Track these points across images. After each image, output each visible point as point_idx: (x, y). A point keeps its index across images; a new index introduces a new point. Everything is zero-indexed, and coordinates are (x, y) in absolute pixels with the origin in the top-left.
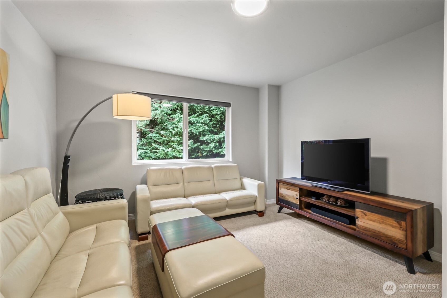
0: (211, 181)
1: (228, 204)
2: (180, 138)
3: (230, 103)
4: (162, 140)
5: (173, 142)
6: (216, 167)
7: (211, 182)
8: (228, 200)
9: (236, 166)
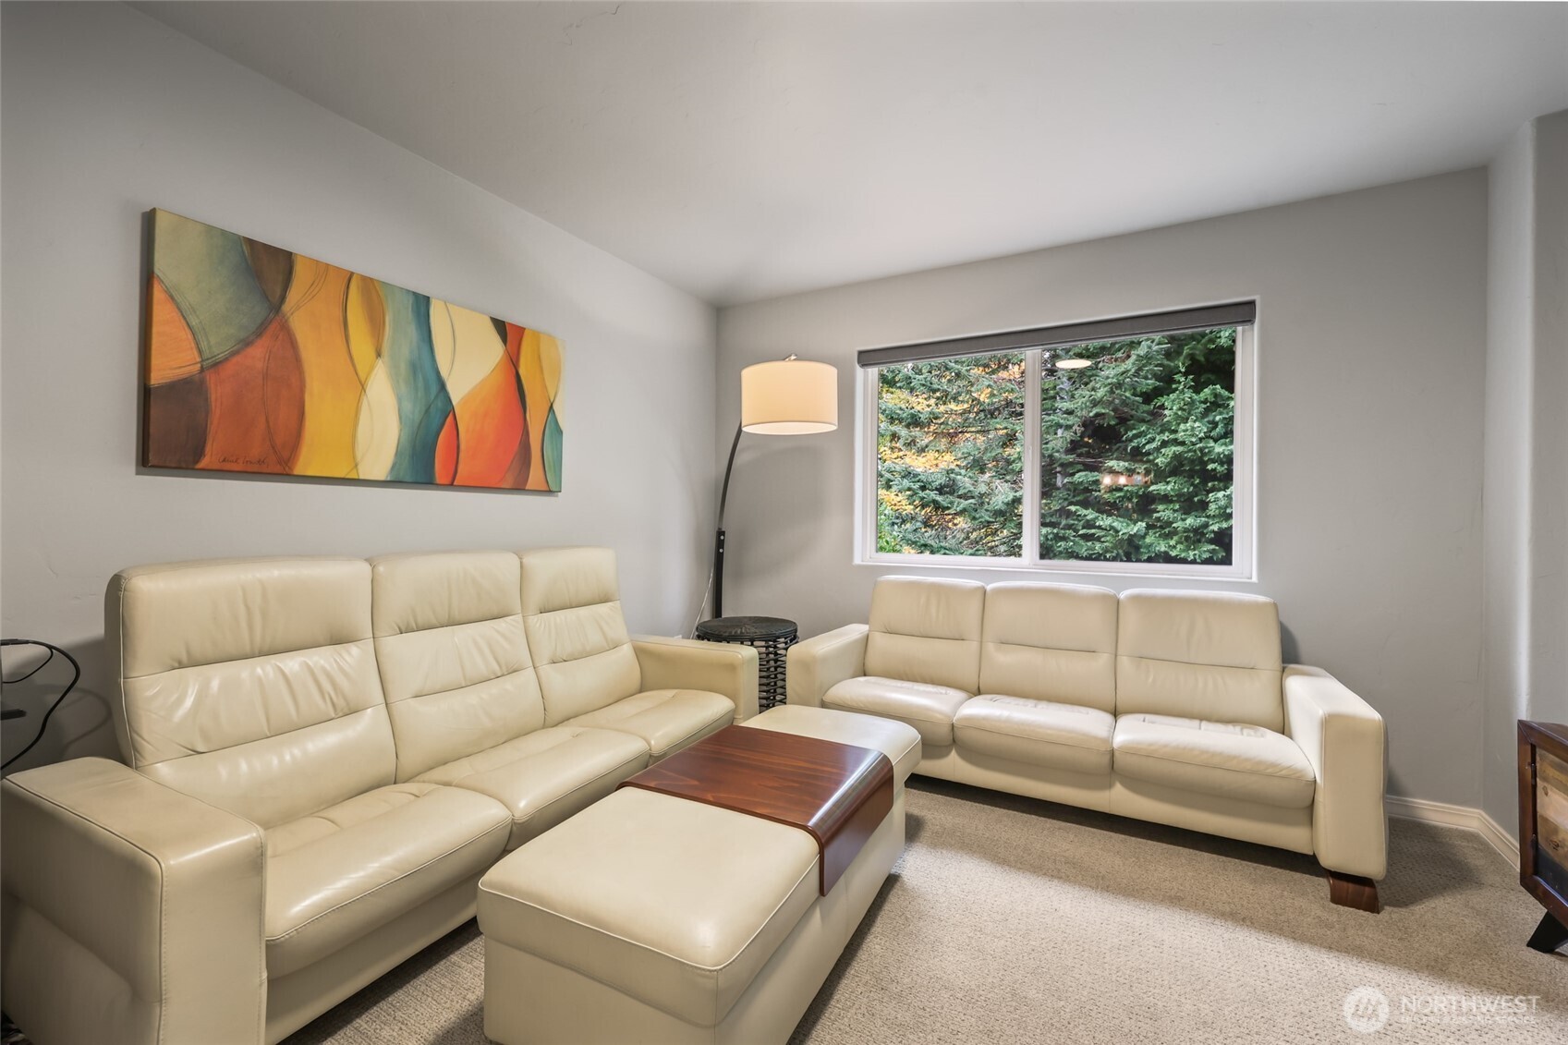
0: (1106, 655)
1: (1112, 768)
2: (1192, 484)
3: (1252, 304)
4: (1122, 494)
5: (1166, 499)
6: (1137, 599)
7: (1103, 660)
8: (1115, 746)
9: (1265, 605)
